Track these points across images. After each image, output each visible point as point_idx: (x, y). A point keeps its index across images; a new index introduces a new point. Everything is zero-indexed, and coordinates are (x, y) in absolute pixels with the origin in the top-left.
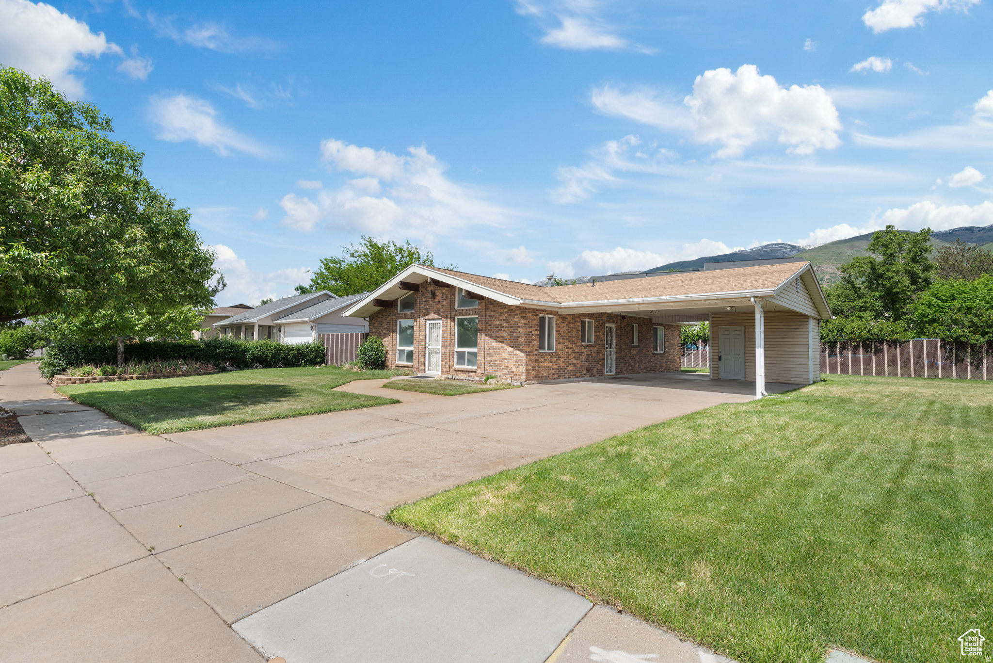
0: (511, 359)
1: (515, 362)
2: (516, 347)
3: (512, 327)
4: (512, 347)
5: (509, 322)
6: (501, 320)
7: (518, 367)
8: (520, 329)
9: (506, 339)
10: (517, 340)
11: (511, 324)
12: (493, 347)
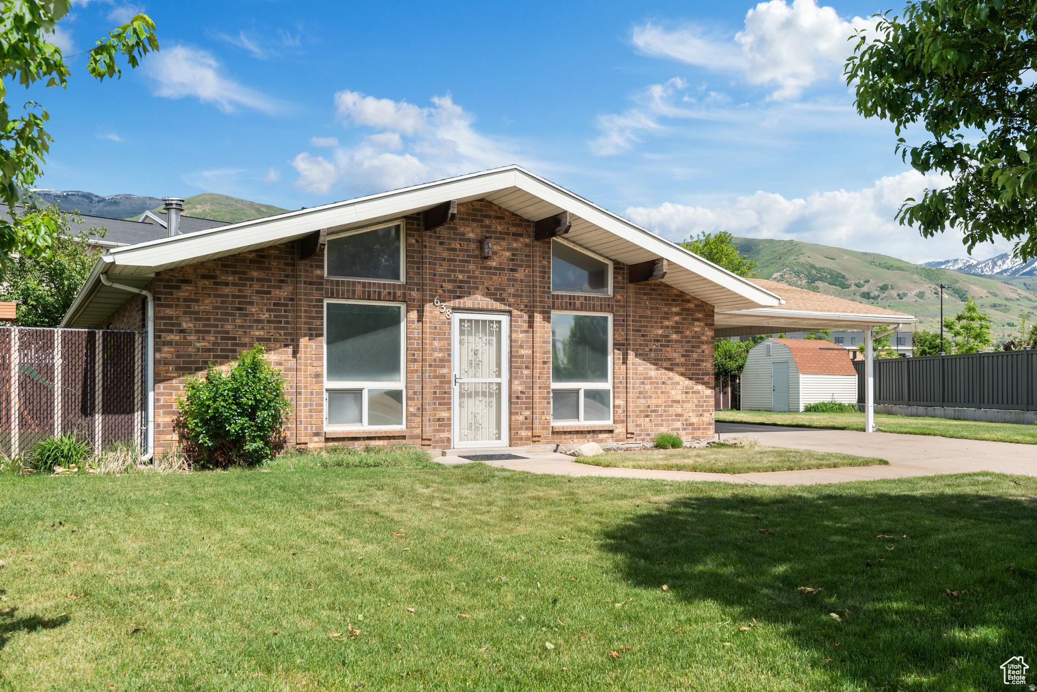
0: (688, 402)
1: (697, 406)
2: (697, 379)
3: (688, 342)
4: (691, 379)
5: (682, 333)
6: (667, 327)
7: (701, 415)
8: (705, 347)
9: (678, 365)
10: (699, 365)
11: (687, 337)
12: (651, 378)
